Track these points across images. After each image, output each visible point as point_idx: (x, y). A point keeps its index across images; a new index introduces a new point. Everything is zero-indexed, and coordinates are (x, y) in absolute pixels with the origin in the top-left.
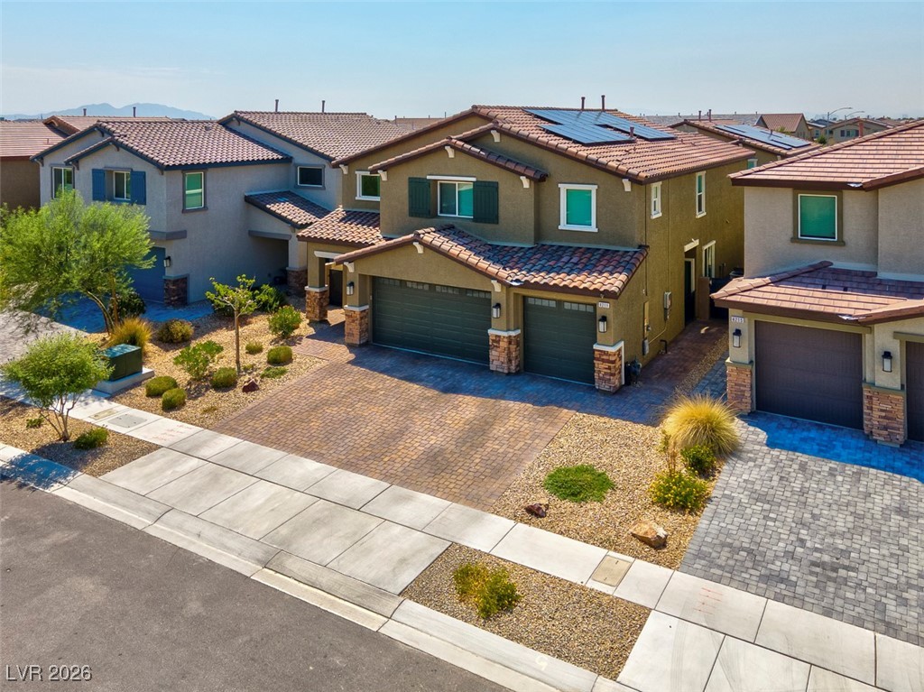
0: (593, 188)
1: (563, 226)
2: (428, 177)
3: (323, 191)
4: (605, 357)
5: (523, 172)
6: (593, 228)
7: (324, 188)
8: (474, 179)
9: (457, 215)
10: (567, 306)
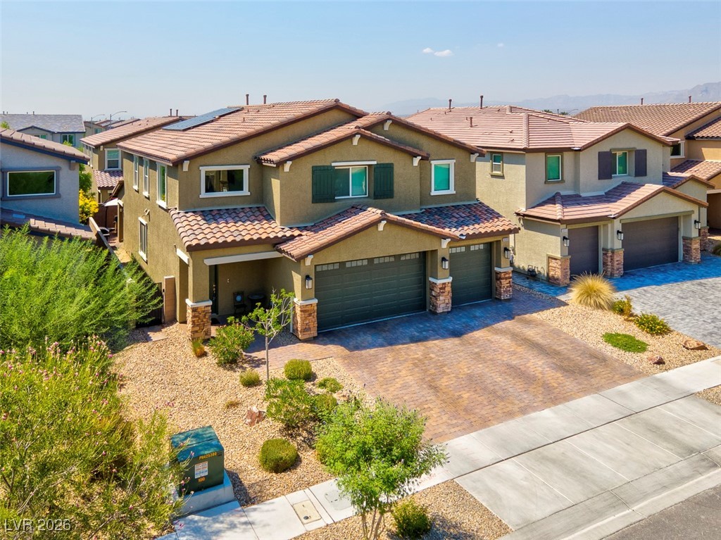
0: (452, 162)
1: (433, 193)
2: (333, 164)
4: (507, 276)
5: (419, 153)
6: (452, 191)
8: (375, 163)
9: (351, 196)
10: (472, 248)
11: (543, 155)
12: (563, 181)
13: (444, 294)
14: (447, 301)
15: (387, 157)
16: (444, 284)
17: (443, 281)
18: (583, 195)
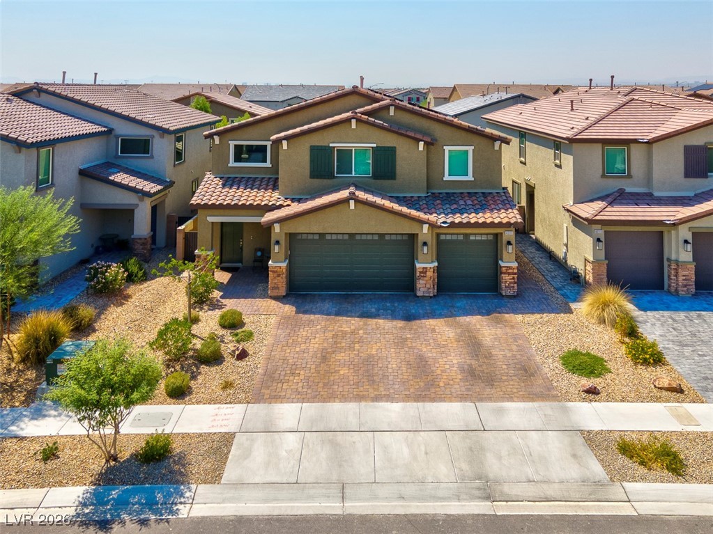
0: (470, 149)
1: (447, 178)
2: (331, 145)
3: (152, 160)
4: (510, 271)
5: (421, 138)
6: (470, 178)
7: (152, 157)
8: (375, 145)
9: (353, 175)
10: (472, 238)
11: (599, 146)
12: (630, 176)
13: (425, 278)
14: (428, 286)
15: (389, 140)
16: (426, 268)
17: (426, 264)
18: (656, 194)
